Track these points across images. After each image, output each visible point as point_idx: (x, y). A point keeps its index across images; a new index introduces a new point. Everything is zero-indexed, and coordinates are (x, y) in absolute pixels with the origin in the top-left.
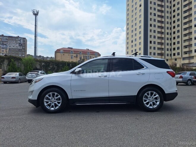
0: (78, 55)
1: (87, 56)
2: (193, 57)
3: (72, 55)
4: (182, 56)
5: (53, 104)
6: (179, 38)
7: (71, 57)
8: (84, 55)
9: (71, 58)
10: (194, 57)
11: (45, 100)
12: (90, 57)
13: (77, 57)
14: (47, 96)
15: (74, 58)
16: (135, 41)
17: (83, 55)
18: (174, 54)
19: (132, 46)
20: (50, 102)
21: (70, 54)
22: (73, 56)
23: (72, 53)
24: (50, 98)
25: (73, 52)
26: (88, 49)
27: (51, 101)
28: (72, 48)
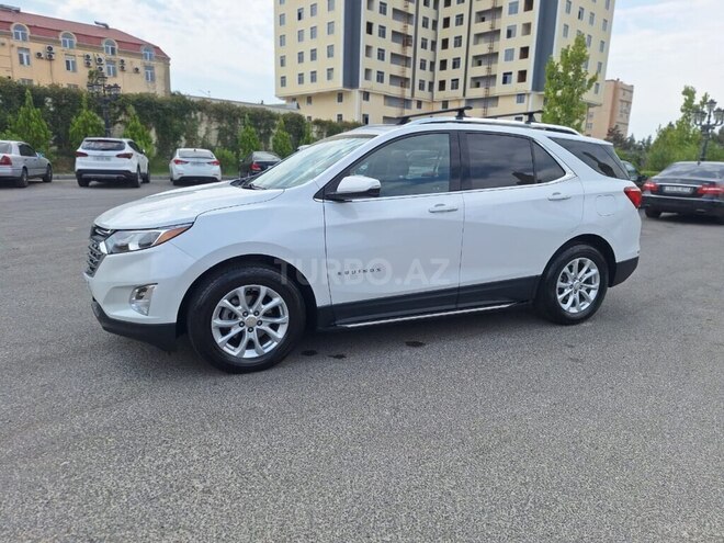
0: (55, 49)
1: (101, 56)
2: (497, 98)
3: (26, 45)
4: (464, 95)
5: (253, 336)
6: (461, 24)
7: (21, 57)
8: (90, 53)
9: (22, 62)
10: (500, 100)
11: (216, 322)
12: (118, 65)
13: (50, 58)
14: (225, 302)
15: (34, 61)
16: (312, 15)
17: (81, 52)
18: (442, 85)
19: (300, 34)
20: (240, 329)
21: (13, 41)
22: (27, 50)
23: (24, 35)
24: (238, 310)
25: (28, 32)
26: (107, 26)
27: (242, 324)
28: (18, 11)
